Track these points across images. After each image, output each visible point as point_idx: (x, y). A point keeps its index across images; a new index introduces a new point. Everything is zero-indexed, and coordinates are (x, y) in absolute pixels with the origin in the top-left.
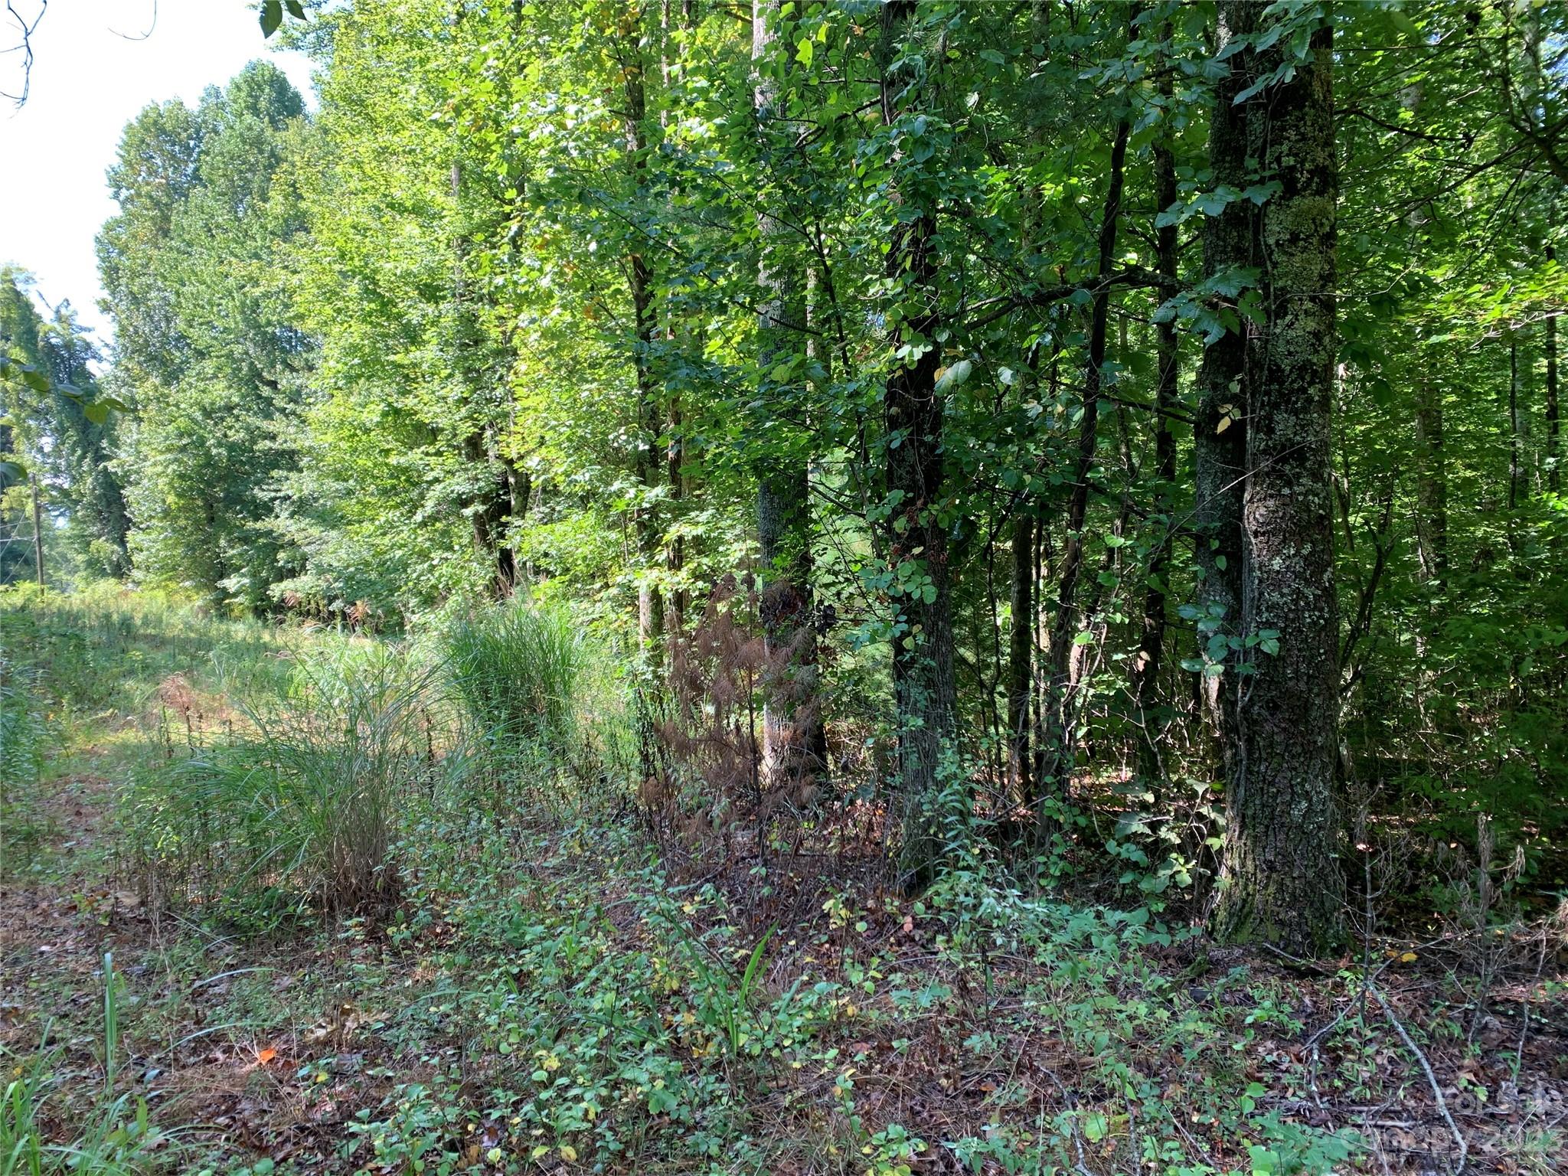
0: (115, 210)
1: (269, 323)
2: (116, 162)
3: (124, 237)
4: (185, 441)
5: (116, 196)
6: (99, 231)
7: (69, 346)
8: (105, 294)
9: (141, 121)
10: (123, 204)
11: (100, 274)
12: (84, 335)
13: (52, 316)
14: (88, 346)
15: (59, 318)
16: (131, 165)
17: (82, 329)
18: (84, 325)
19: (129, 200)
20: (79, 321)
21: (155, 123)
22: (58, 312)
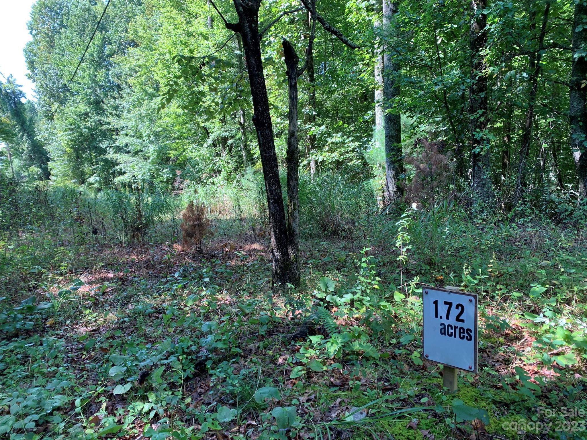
0: (31, 39)
1: (100, 81)
2: (30, 19)
3: (35, 49)
4: (73, 127)
5: (31, 33)
6: (25, 47)
7: (13, 93)
8: (29, 72)
9: (38, 4)
10: (34, 36)
11: (26, 64)
12: (19, 88)
13: (6, 81)
14: (21, 93)
15: (9, 82)
16: (36, 21)
17: (19, 86)
18: (19, 84)
19: (37, 35)
20: (17, 83)
21: (44, 3)
22: (8, 79)
